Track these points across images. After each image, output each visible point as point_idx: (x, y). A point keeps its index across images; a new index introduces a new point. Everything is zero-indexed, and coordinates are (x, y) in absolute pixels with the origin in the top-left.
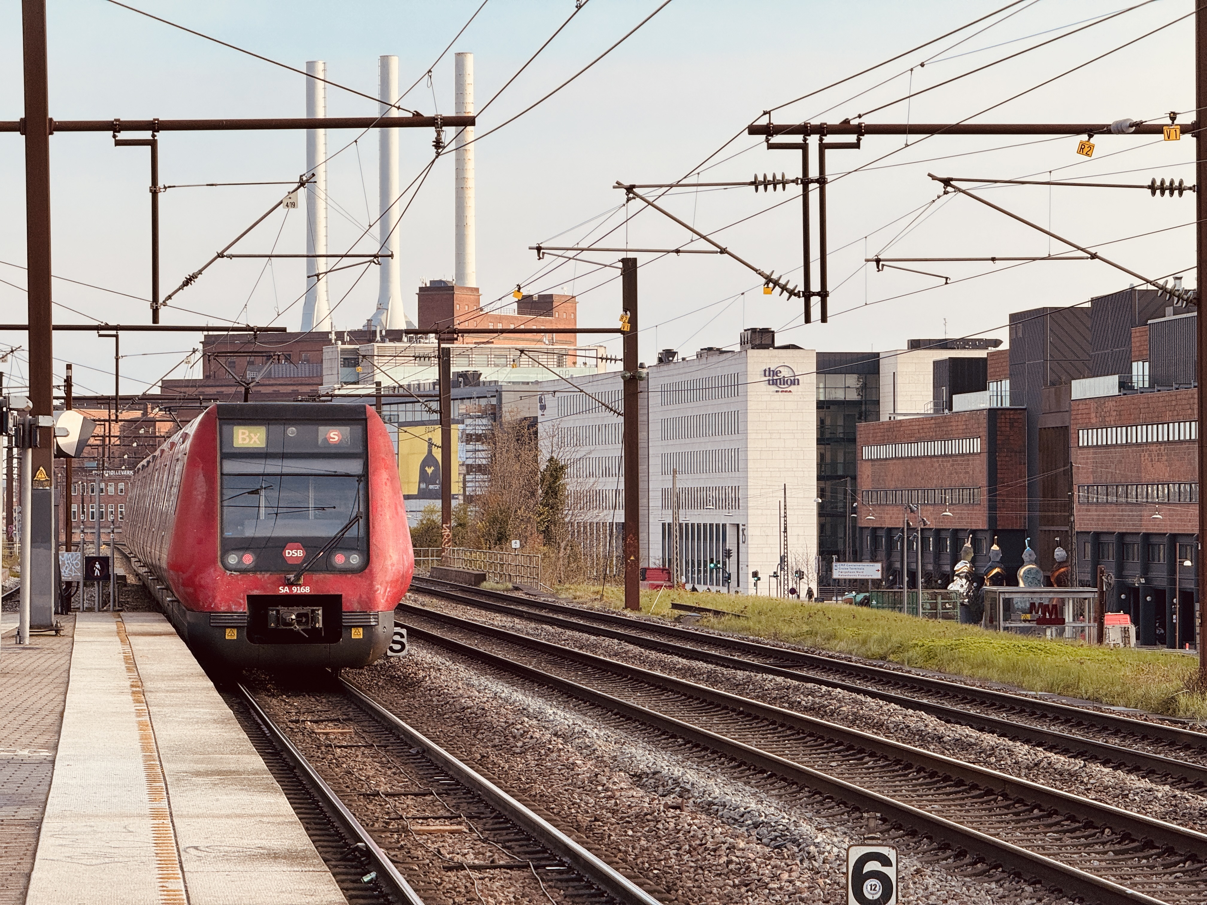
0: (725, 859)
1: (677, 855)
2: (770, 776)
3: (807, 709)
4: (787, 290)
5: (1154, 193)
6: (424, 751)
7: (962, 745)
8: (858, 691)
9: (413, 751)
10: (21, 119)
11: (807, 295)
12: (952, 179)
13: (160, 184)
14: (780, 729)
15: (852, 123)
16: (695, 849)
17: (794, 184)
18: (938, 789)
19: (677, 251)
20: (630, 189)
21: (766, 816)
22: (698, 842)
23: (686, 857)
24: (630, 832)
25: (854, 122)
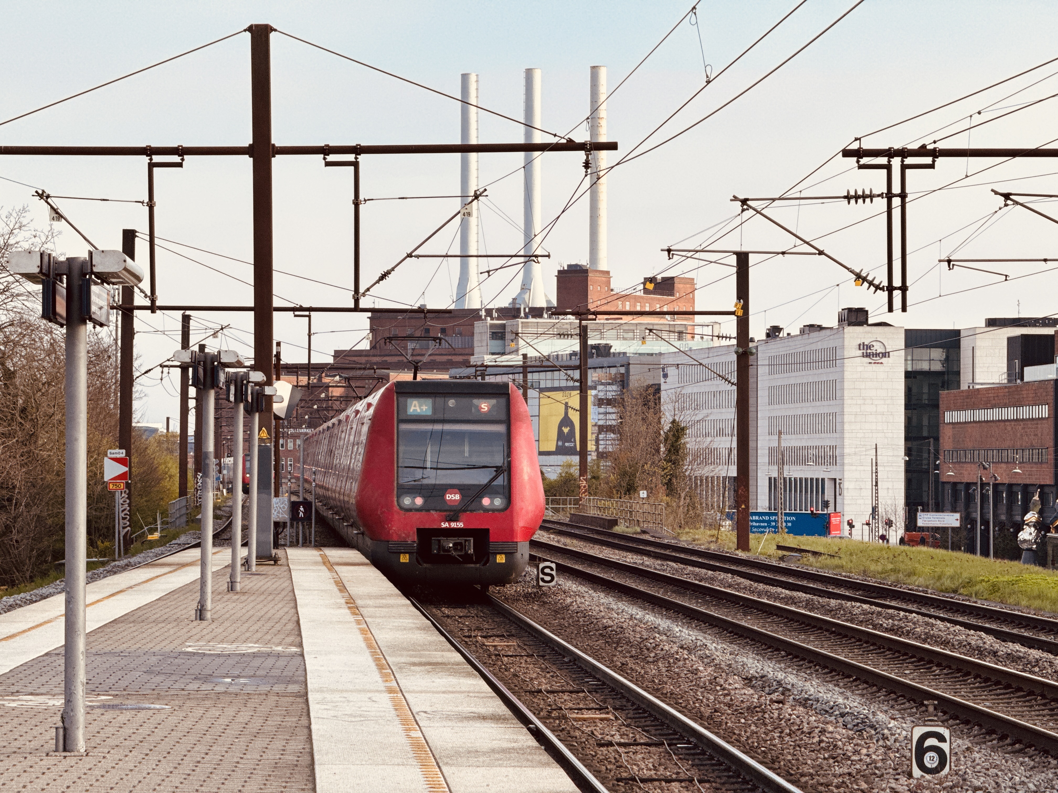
0: (816, 740)
1: (780, 737)
2: (855, 680)
3: (887, 630)
4: (874, 285)
6: (575, 660)
7: (1013, 658)
8: (930, 616)
9: (566, 660)
10: (250, 145)
11: (890, 289)
12: (1011, 194)
14: (865, 645)
15: (928, 147)
16: (794, 733)
17: (880, 198)
18: (990, 691)
19: (783, 253)
20: (744, 202)
21: (850, 708)
22: (797, 727)
23: (787, 739)
24: (743, 721)
25: (930, 147)
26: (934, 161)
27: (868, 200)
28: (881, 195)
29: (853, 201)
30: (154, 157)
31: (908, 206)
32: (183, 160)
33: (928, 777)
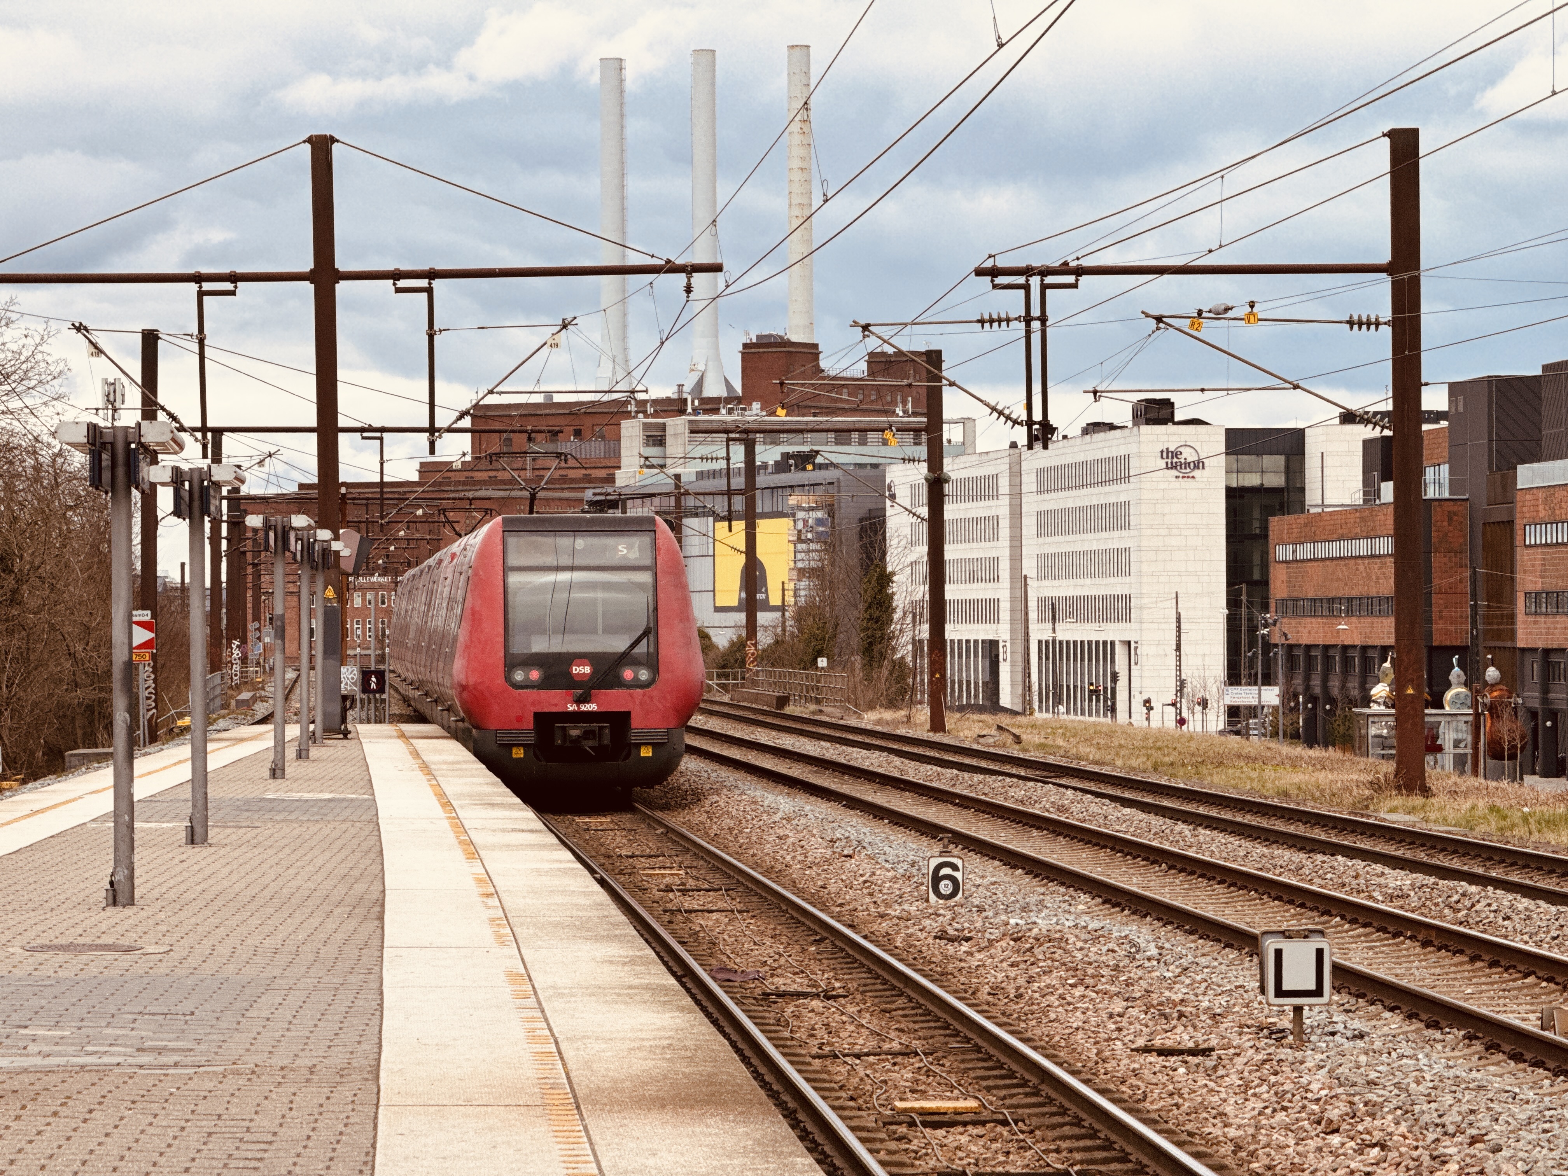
5: (1352, 328)
8: (1067, 787)
10: (311, 270)
11: (1030, 423)
12: (1164, 317)
13: (436, 328)
15: (1070, 265)
17: (1017, 322)
20: (866, 328)
25: (1073, 264)
26: (1077, 280)
27: (1004, 324)
28: (1018, 319)
29: (987, 325)
30: (203, 284)
31: (1049, 330)
32: (236, 287)
33: (941, 902)
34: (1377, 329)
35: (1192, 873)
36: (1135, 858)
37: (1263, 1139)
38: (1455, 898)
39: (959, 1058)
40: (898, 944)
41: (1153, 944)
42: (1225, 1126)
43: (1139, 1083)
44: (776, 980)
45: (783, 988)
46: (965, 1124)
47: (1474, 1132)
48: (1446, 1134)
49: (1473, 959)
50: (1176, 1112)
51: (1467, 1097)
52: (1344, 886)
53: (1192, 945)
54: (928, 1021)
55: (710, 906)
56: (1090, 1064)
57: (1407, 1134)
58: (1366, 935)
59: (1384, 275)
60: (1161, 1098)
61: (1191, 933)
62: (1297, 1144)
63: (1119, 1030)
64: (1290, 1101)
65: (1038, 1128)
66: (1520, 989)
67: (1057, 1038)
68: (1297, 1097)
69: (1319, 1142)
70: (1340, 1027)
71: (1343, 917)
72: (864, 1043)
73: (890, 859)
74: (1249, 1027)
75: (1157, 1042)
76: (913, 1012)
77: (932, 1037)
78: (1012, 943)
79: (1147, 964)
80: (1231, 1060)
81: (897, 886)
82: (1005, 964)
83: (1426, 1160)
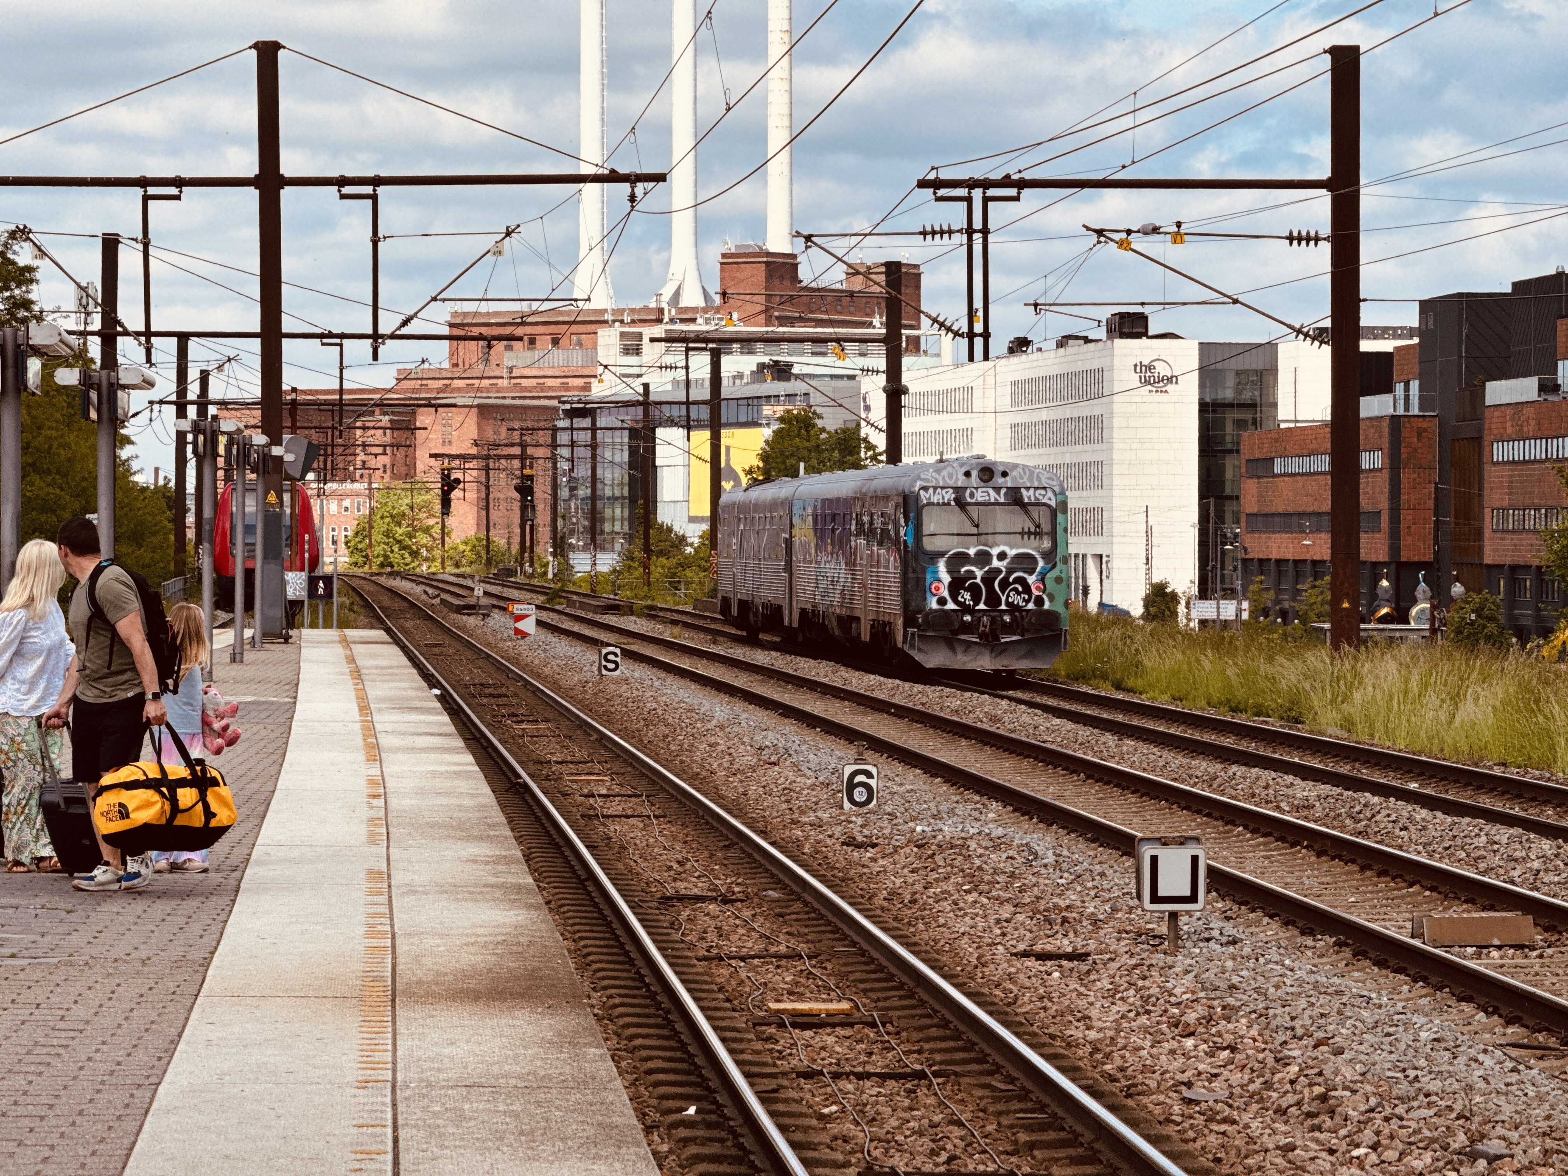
5: (1291, 244)
6: (601, 739)
9: (592, 738)
10: (256, 175)
11: (971, 335)
12: (1105, 230)
13: (380, 235)
15: (1013, 177)
17: (958, 234)
20: (808, 238)
26: (1019, 193)
27: (946, 236)
28: (960, 231)
29: (929, 237)
30: (148, 188)
31: (990, 242)
32: (181, 192)
33: (854, 808)
34: (1316, 245)
35: (1107, 783)
36: (1055, 768)
37: (1121, 1042)
38: (1358, 808)
39: (842, 961)
40: (806, 850)
41: (1051, 851)
42: (1088, 1029)
43: (1012, 987)
44: (679, 883)
45: (683, 892)
46: (834, 1026)
47: (1321, 1035)
48: (1294, 1037)
49: (1363, 869)
50: (1043, 1014)
51: (1321, 1001)
52: (1253, 796)
53: (1092, 853)
54: (819, 926)
55: (629, 812)
56: (969, 969)
57: (1257, 1037)
58: (1265, 844)
59: (1324, 191)
60: (1031, 1001)
61: (1093, 841)
62: (1152, 1047)
63: (1004, 935)
64: (1154, 1005)
65: (907, 1030)
66: (1403, 897)
67: (942, 943)
68: (1162, 1001)
69: (1174, 1044)
70: (1216, 933)
71: (1246, 827)
72: (753, 945)
73: (812, 766)
74: (1127, 933)
75: (1038, 948)
76: (806, 916)
77: (820, 941)
78: (915, 849)
79: (1043, 871)
80: (1105, 964)
81: (814, 793)
82: (906, 871)
83: (1270, 1061)
